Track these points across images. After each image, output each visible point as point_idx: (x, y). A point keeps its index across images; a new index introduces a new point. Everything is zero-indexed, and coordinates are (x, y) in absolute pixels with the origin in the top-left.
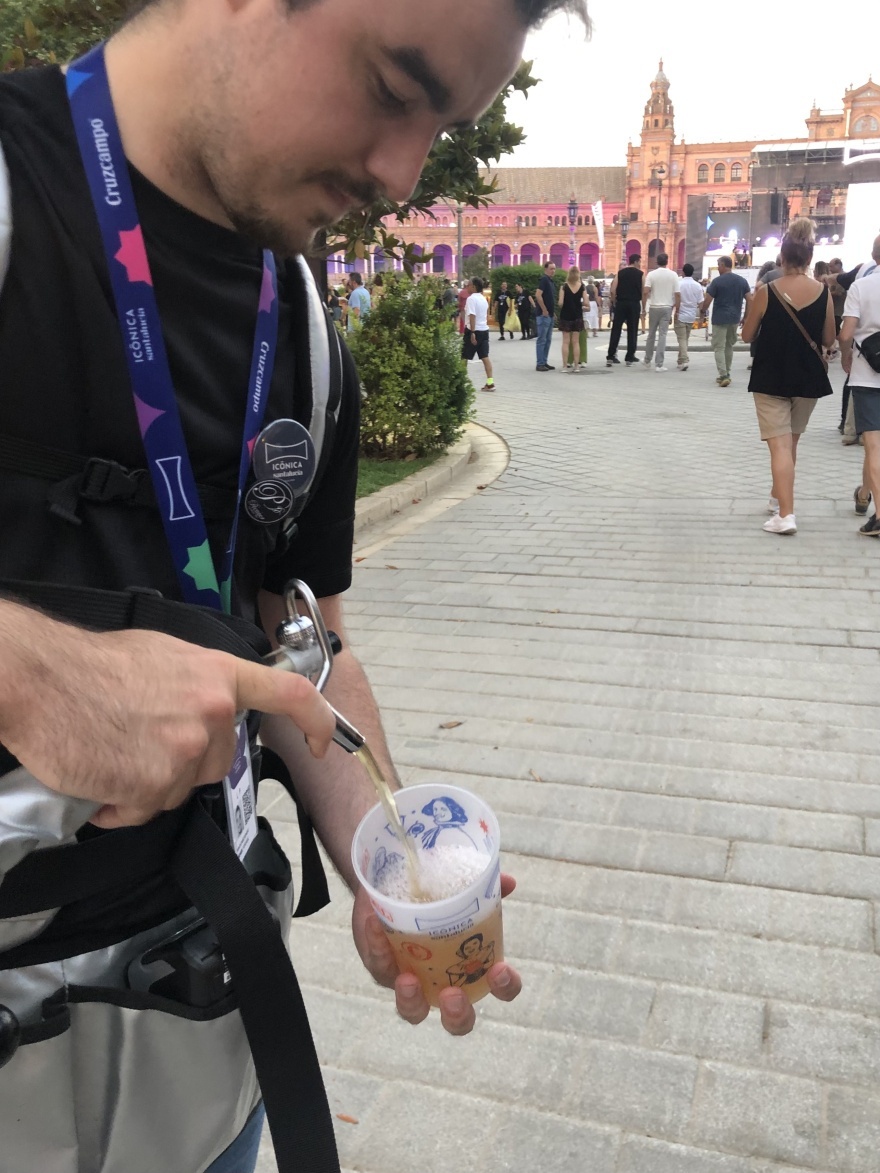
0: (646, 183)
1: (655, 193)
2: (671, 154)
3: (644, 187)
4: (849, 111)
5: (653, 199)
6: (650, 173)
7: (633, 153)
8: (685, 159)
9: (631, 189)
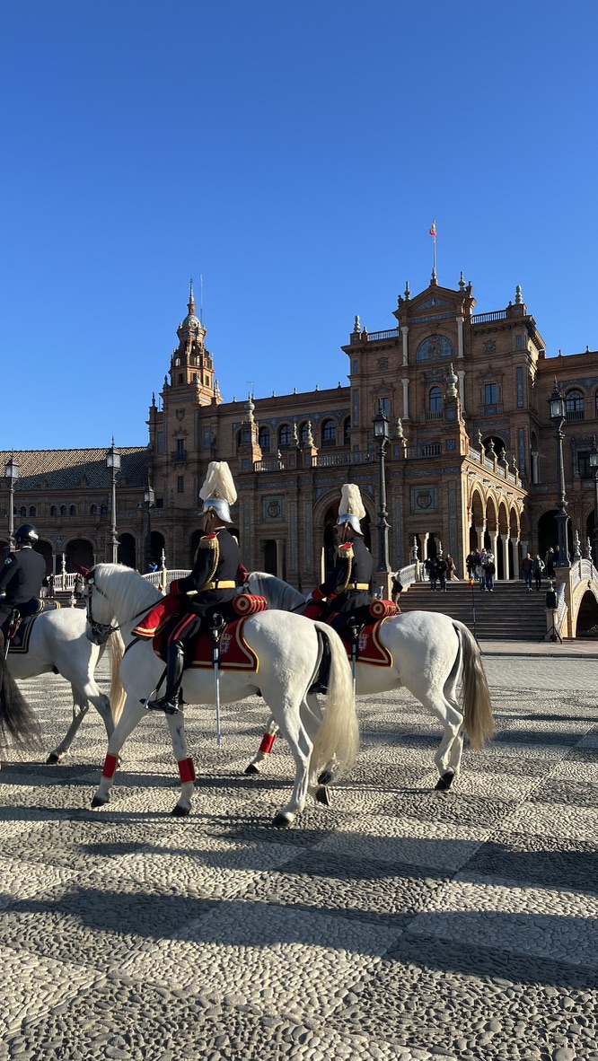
0: (170, 457)
1: (180, 472)
2: (200, 418)
3: (167, 464)
4: (405, 329)
5: (180, 479)
6: (175, 444)
7: (156, 419)
8: (218, 423)
9: (154, 467)
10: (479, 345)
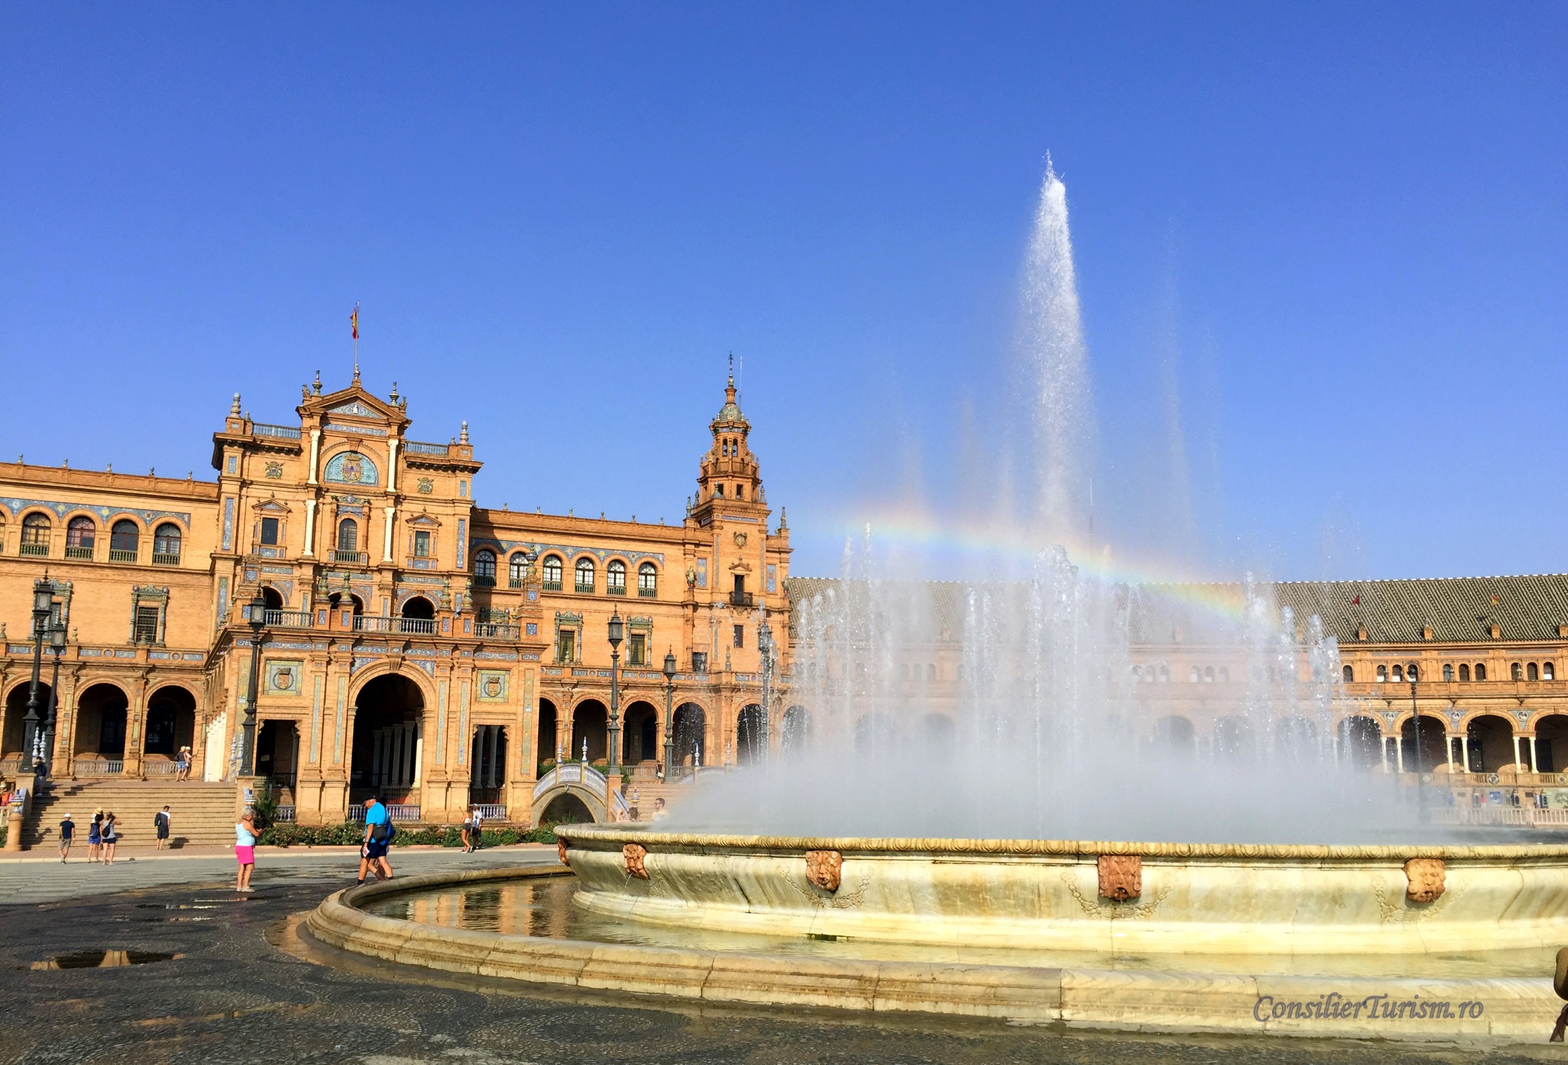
4: (317, 435)
10: (412, 481)
